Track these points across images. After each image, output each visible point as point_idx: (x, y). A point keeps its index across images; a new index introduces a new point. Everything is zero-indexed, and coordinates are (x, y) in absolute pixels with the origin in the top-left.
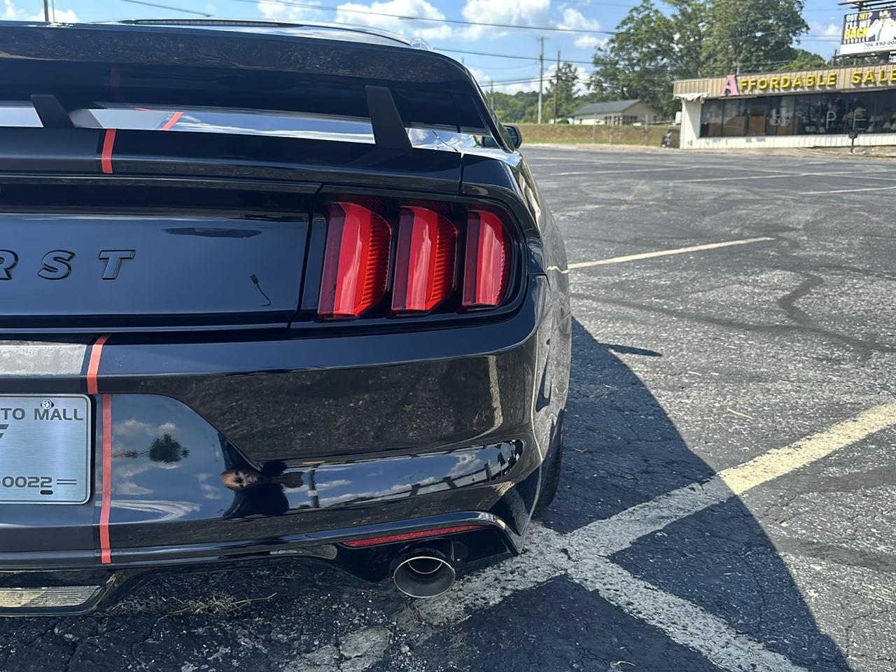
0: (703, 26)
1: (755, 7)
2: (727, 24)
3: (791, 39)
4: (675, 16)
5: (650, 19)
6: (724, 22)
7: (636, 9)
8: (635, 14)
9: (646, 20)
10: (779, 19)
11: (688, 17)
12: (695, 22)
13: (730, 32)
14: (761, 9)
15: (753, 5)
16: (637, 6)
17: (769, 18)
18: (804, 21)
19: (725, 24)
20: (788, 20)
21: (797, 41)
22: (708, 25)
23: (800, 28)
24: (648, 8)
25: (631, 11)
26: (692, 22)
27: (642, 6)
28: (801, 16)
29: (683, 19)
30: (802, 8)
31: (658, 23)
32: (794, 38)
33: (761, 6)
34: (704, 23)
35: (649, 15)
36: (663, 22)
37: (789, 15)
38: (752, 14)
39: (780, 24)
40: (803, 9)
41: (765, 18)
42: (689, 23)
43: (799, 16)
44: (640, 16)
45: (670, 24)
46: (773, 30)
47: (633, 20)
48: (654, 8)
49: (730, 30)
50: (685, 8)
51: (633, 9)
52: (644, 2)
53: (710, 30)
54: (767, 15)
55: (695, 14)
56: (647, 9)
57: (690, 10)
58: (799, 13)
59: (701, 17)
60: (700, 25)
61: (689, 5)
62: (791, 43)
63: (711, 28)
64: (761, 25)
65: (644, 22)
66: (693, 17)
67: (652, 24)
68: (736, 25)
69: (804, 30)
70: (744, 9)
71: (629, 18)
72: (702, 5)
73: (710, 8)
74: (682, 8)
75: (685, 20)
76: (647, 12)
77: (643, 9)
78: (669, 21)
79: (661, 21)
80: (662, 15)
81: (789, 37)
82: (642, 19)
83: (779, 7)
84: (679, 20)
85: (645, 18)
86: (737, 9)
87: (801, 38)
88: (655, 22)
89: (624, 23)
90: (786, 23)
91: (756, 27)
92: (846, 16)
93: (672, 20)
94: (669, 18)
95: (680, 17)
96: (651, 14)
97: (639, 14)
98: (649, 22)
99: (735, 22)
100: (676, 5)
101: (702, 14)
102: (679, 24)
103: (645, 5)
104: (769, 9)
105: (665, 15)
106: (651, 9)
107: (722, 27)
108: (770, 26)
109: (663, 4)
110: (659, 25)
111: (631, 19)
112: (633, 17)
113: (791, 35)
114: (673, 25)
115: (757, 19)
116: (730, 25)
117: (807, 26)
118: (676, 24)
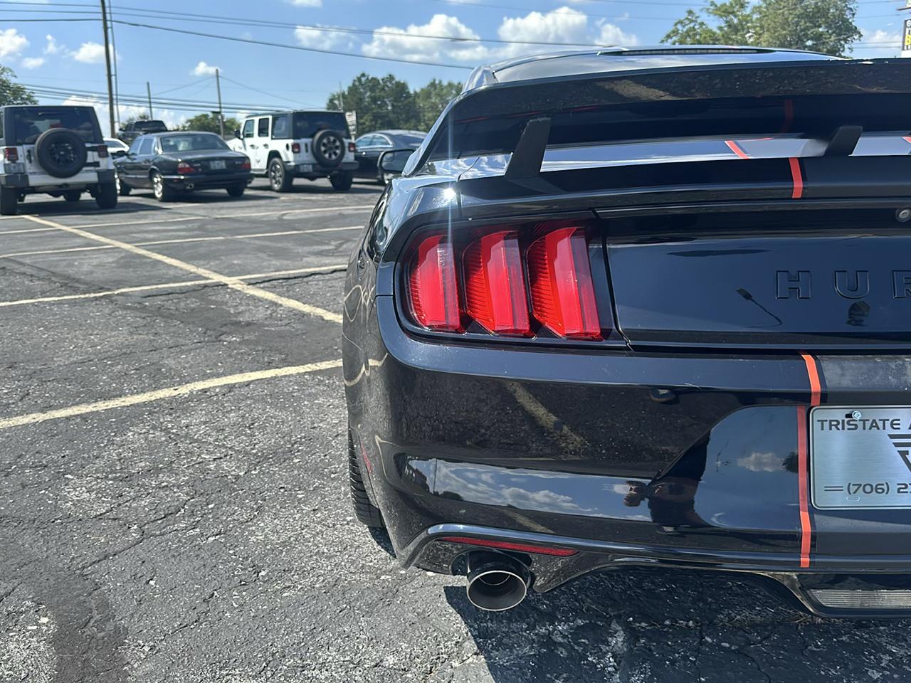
0: (750, 37)
1: (804, 16)
2: (777, 34)
3: (844, 47)
4: (720, 28)
5: (695, 32)
6: (772, 32)
7: (681, 22)
8: (679, 27)
9: (691, 33)
10: (829, 27)
11: (735, 29)
12: (742, 33)
13: (778, 42)
14: (810, 18)
15: (803, 14)
16: (682, 19)
17: (820, 26)
18: (856, 28)
19: (774, 34)
20: (839, 27)
21: (849, 48)
22: (755, 36)
23: (852, 36)
24: (693, 21)
25: (676, 24)
26: (739, 33)
27: (687, 19)
28: (853, 23)
29: (730, 30)
30: (854, 14)
31: (704, 35)
32: (846, 46)
33: (811, 14)
34: (750, 34)
35: (694, 27)
36: (709, 34)
37: (840, 23)
38: (802, 23)
39: (830, 31)
40: (855, 16)
41: (815, 26)
42: (736, 34)
43: (851, 23)
44: (685, 30)
45: (716, 36)
46: (825, 38)
47: (678, 33)
48: (699, 20)
49: (779, 39)
50: (732, 20)
51: (679, 22)
52: (689, 15)
53: (758, 41)
54: (817, 24)
55: (741, 25)
56: (691, 21)
57: (736, 21)
58: (850, 20)
59: (748, 28)
60: (748, 35)
61: (736, 16)
62: (843, 51)
63: (758, 39)
64: (812, 33)
65: (689, 36)
66: (739, 28)
67: (698, 37)
68: (787, 34)
69: (856, 37)
70: (793, 19)
71: (673, 32)
72: (748, 16)
73: (757, 19)
74: (728, 20)
75: (731, 32)
76: (692, 25)
77: (687, 22)
78: (714, 33)
79: (706, 34)
80: (707, 27)
81: (841, 45)
82: (687, 32)
83: (829, 14)
84: (726, 32)
85: (690, 31)
86: (786, 19)
87: (853, 46)
88: (700, 35)
89: (669, 36)
90: (838, 31)
91: (806, 35)
92: (906, 21)
93: (718, 32)
94: (715, 30)
95: (726, 29)
96: (696, 27)
97: (684, 27)
98: (695, 35)
99: (784, 32)
100: (721, 16)
101: (749, 25)
102: (725, 36)
103: (690, 17)
104: (819, 17)
105: (710, 27)
106: (696, 21)
107: (771, 37)
108: (821, 34)
109: (709, 16)
110: (705, 38)
111: (675, 32)
112: (678, 30)
113: (842, 42)
114: (720, 37)
115: (807, 28)
116: (779, 35)
117: (859, 33)
118: (723, 36)
